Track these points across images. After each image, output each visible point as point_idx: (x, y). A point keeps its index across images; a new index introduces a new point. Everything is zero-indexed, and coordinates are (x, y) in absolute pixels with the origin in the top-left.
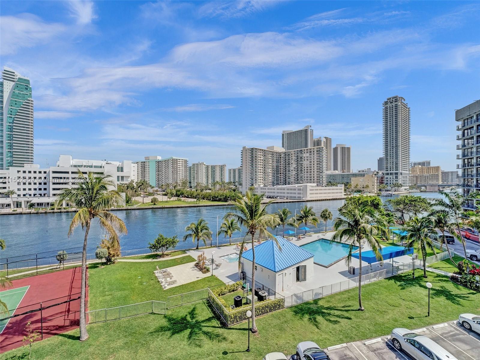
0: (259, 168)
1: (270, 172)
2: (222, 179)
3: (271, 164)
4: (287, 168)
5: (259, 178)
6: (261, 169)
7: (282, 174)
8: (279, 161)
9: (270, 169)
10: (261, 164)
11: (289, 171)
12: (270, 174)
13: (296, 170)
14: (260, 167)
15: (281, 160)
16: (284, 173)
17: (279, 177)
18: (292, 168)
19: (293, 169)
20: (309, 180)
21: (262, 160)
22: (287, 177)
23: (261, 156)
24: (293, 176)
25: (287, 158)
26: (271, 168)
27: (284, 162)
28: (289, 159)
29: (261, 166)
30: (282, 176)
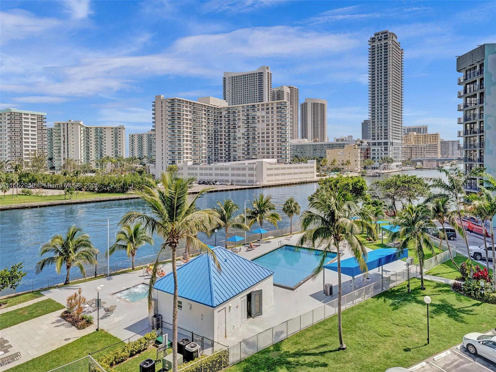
0: (185, 134)
1: (204, 140)
2: (116, 152)
3: (205, 126)
4: (232, 134)
5: (185, 151)
6: (189, 134)
7: (223, 144)
8: (219, 122)
9: (204, 136)
10: (189, 126)
11: (235, 139)
12: (204, 144)
13: (246, 138)
14: (187, 132)
15: (221, 120)
16: (227, 142)
17: (219, 148)
18: (239, 135)
19: (241, 136)
20: (266, 153)
21: (190, 120)
22: (232, 150)
23: (188, 113)
24: (242, 147)
25: (231, 119)
26: (205, 134)
27: (227, 123)
28: (234, 120)
29: (189, 130)
30: (223, 148)
